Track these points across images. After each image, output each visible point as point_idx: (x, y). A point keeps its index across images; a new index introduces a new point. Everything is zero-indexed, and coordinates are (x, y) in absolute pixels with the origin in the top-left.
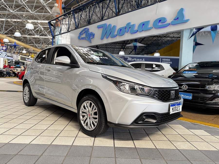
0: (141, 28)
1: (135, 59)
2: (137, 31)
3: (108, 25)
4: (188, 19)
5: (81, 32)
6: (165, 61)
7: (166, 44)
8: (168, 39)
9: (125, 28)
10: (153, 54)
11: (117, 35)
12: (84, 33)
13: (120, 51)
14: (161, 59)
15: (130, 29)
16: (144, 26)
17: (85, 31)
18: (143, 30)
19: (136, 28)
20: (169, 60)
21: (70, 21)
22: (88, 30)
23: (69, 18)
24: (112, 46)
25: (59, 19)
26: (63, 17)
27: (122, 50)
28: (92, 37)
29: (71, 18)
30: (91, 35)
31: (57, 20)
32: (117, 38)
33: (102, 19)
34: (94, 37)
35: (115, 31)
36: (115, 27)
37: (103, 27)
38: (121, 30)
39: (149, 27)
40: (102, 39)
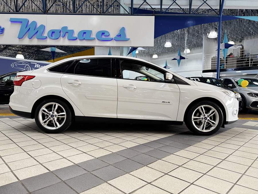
3: (30, 23)
4: (129, 39)
11: (47, 37)
13: (18, 53)
15: (67, 35)
16: (84, 34)
18: (84, 39)
19: (76, 35)
32: (47, 41)
33: (17, 11)
34: (3, 33)
35: (44, 32)
36: (43, 27)
37: (22, 22)
38: (53, 32)
39: (91, 37)
40: (20, 38)
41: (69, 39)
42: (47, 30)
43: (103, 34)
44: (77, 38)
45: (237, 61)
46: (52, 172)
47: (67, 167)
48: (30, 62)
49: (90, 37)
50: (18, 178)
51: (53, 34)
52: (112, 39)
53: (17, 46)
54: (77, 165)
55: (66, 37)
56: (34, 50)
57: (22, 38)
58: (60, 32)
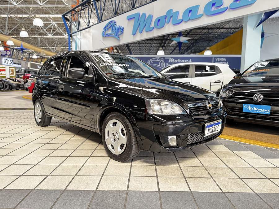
0: (188, 16)
1: (179, 60)
2: (181, 20)
3: (141, 15)
5: (105, 27)
6: (220, 61)
7: (220, 39)
8: (222, 32)
9: (165, 17)
10: (203, 52)
11: (154, 28)
12: (110, 27)
13: (158, 50)
14: (213, 58)
15: (171, 19)
16: (191, 12)
17: (111, 25)
18: (190, 19)
19: (180, 17)
20: (225, 59)
21: (90, 12)
22: (115, 23)
23: (89, 8)
24: (148, 44)
25: (76, 10)
26: (80, 7)
27: (161, 48)
28: (120, 33)
29: (91, 8)
30: (119, 29)
31: (73, 11)
32: (154, 31)
33: (133, 7)
34: (123, 33)
35: (152, 22)
36: (151, 17)
37: (134, 18)
38: (159, 20)
39: (198, 14)
40: (134, 34)
41: (174, 24)
43: (214, 4)
44: (182, 20)
48: (164, 58)
51: (159, 22)
55: (171, 22)
57: (135, 34)
58: (165, 18)
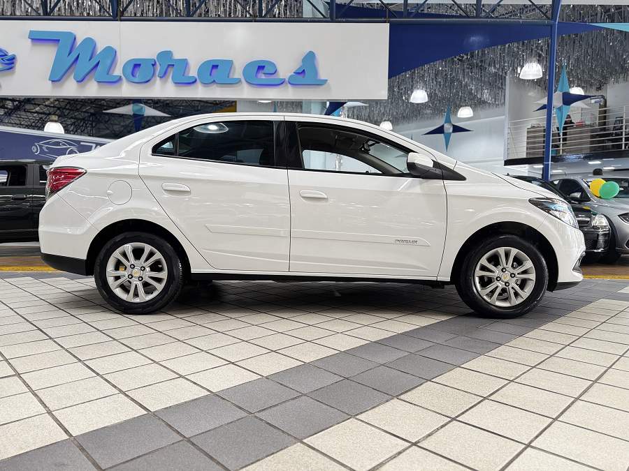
0: (209, 74)
2: (194, 79)
3: (79, 42)
4: (327, 80)
9: (153, 63)
11: (120, 79)
15: (171, 71)
16: (215, 70)
18: (214, 82)
19: (193, 72)
27: (54, 118)
32: (120, 87)
33: (46, 13)
34: (11, 68)
35: (114, 65)
36: (111, 53)
37: (59, 40)
38: (137, 66)
39: (231, 76)
40: (56, 80)
41: (176, 83)
42: (122, 59)
43: (261, 68)
44: (196, 81)
45: (592, 137)
46: (155, 414)
47: (193, 400)
48: (78, 142)
49: (228, 77)
50: (66, 431)
51: (137, 69)
52: (282, 83)
53: (47, 103)
54: (216, 395)
55: (168, 78)
56: (88, 113)
57: (59, 80)
58: (153, 65)
